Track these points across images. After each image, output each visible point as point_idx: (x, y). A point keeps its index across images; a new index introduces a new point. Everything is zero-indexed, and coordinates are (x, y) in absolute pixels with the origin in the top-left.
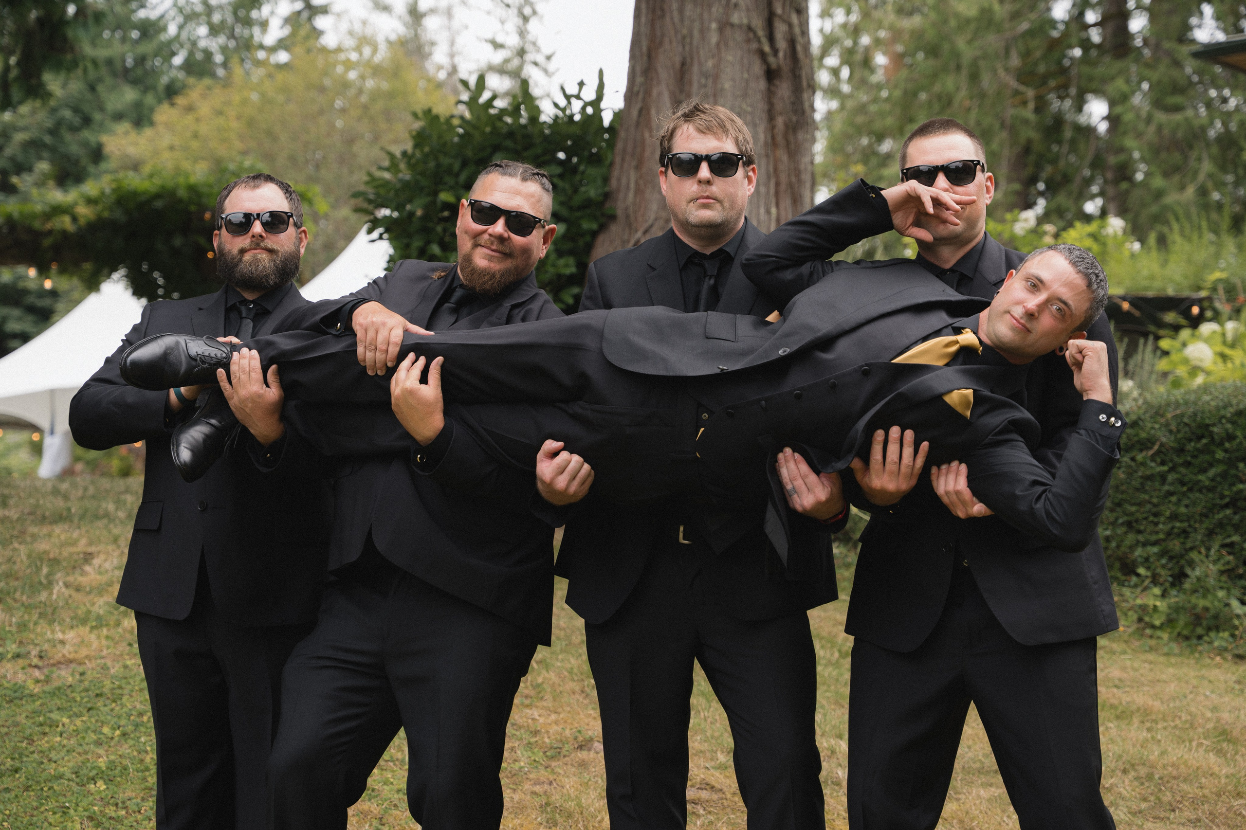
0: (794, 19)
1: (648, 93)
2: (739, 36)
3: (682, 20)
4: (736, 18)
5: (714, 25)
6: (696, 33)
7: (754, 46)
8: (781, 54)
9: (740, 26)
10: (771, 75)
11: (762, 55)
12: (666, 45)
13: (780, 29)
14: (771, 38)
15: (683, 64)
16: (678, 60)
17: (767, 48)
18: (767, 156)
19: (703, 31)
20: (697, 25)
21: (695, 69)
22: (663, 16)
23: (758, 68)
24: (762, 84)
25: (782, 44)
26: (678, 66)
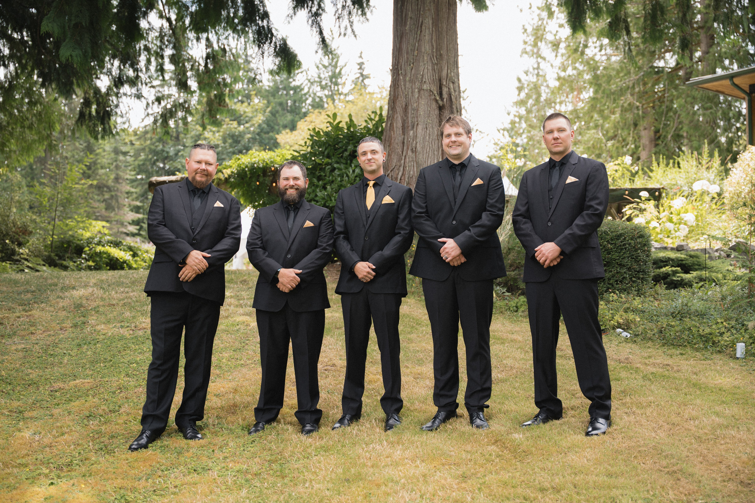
0: (451, 85)
1: (393, 117)
2: (427, 94)
3: (405, 89)
4: (425, 87)
5: (416, 90)
6: (410, 93)
7: (433, 97)
8: (445, 100)
9: (427, 90)
10: (441, 108)
11: (436, 101)
12: (400, 99)
13: (445, 90)
14: (441, 94)
15: (406, 105)
16: (404, 104)
17: (438, 98)
18: (438, 140)
19: (412, 92)
20: (410, 90)
21: (410, 107)
22: (398, 88)
23: (434, 105)
24: (437, 112)
25: (445, 96)
26: (404, 106)
